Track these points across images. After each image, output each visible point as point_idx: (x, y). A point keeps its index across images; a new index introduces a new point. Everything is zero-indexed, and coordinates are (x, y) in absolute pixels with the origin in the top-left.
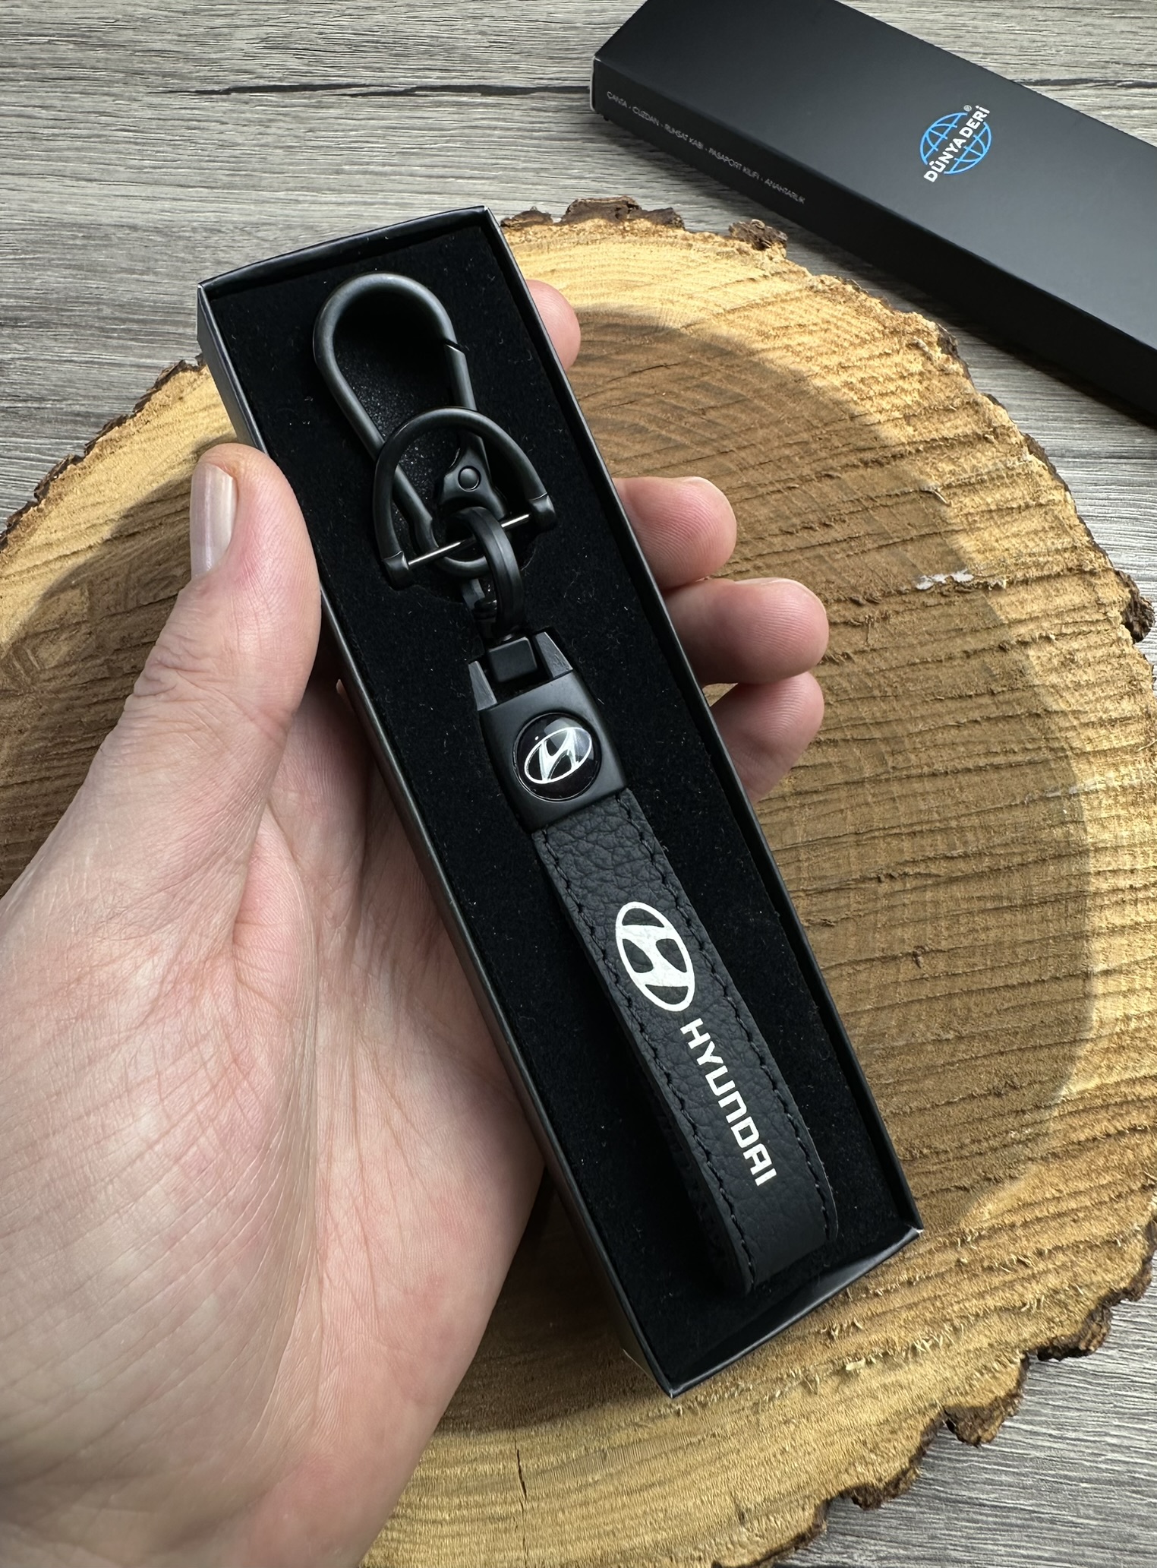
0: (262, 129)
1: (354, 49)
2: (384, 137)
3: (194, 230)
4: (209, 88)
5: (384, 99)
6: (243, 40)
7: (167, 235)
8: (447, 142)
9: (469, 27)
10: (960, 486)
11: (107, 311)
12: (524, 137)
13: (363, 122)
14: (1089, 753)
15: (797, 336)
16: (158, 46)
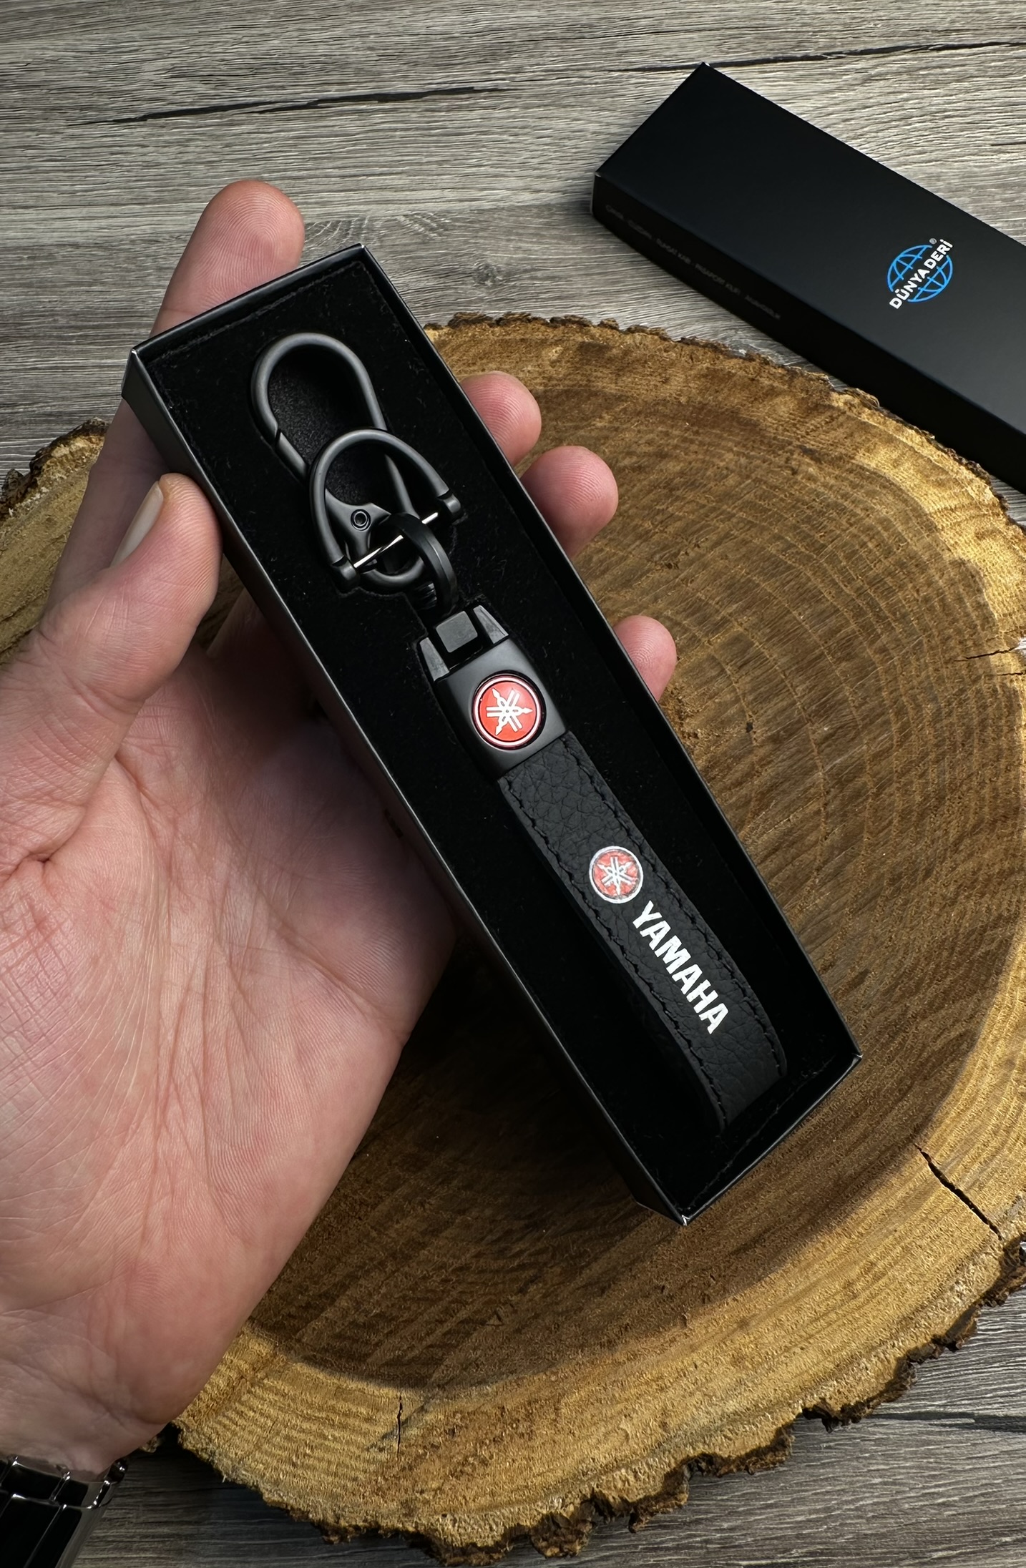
0: (182, 149)
1: (255, 72)
2: (295, 145)
3: (133, 242)
4: (125, 116)
5: (290, 113)
6: (150, 71)
7: (110, 250)
8: (354, 145)
9: (356, 44)
11: (62, 321)
12: (423, 136)
13: (274, 135)
16: (72, 83)
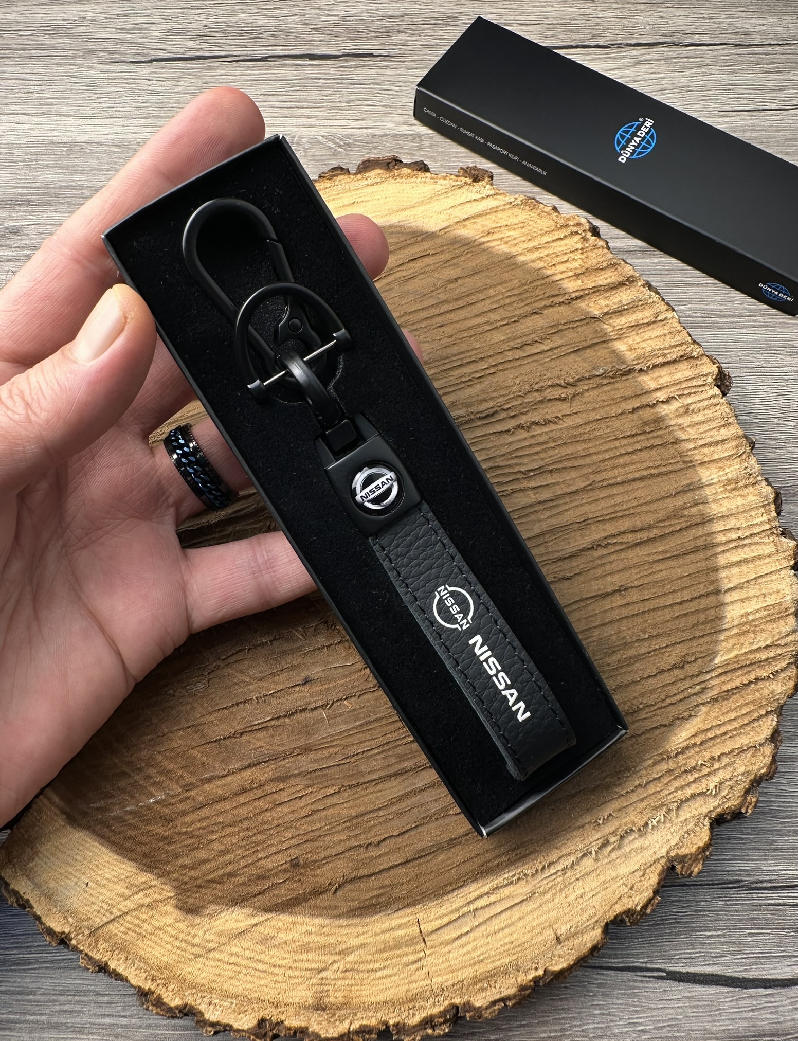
10: (613, 313)
14: (705, 462)
15: (506, 232)
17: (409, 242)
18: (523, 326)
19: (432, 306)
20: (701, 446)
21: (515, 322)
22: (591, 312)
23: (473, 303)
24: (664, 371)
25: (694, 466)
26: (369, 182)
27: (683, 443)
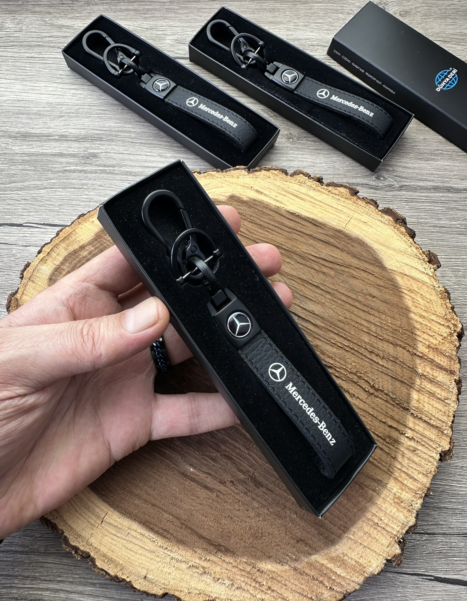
10: (428, 378)
14: (398, 479)
15: (419, 297)
17: (371, 261)
18: (381, 344)
19: (352, 298)
20: (403, 471)
21: (380, 339)
22: (418, 368)
23: (369, 313)
24: (422, 424)
25: (391, 476)
26: (382, 219)
27: (397, 462)
